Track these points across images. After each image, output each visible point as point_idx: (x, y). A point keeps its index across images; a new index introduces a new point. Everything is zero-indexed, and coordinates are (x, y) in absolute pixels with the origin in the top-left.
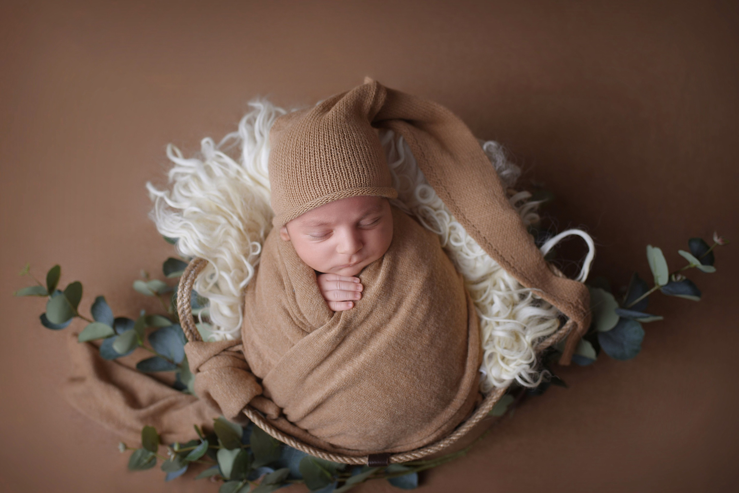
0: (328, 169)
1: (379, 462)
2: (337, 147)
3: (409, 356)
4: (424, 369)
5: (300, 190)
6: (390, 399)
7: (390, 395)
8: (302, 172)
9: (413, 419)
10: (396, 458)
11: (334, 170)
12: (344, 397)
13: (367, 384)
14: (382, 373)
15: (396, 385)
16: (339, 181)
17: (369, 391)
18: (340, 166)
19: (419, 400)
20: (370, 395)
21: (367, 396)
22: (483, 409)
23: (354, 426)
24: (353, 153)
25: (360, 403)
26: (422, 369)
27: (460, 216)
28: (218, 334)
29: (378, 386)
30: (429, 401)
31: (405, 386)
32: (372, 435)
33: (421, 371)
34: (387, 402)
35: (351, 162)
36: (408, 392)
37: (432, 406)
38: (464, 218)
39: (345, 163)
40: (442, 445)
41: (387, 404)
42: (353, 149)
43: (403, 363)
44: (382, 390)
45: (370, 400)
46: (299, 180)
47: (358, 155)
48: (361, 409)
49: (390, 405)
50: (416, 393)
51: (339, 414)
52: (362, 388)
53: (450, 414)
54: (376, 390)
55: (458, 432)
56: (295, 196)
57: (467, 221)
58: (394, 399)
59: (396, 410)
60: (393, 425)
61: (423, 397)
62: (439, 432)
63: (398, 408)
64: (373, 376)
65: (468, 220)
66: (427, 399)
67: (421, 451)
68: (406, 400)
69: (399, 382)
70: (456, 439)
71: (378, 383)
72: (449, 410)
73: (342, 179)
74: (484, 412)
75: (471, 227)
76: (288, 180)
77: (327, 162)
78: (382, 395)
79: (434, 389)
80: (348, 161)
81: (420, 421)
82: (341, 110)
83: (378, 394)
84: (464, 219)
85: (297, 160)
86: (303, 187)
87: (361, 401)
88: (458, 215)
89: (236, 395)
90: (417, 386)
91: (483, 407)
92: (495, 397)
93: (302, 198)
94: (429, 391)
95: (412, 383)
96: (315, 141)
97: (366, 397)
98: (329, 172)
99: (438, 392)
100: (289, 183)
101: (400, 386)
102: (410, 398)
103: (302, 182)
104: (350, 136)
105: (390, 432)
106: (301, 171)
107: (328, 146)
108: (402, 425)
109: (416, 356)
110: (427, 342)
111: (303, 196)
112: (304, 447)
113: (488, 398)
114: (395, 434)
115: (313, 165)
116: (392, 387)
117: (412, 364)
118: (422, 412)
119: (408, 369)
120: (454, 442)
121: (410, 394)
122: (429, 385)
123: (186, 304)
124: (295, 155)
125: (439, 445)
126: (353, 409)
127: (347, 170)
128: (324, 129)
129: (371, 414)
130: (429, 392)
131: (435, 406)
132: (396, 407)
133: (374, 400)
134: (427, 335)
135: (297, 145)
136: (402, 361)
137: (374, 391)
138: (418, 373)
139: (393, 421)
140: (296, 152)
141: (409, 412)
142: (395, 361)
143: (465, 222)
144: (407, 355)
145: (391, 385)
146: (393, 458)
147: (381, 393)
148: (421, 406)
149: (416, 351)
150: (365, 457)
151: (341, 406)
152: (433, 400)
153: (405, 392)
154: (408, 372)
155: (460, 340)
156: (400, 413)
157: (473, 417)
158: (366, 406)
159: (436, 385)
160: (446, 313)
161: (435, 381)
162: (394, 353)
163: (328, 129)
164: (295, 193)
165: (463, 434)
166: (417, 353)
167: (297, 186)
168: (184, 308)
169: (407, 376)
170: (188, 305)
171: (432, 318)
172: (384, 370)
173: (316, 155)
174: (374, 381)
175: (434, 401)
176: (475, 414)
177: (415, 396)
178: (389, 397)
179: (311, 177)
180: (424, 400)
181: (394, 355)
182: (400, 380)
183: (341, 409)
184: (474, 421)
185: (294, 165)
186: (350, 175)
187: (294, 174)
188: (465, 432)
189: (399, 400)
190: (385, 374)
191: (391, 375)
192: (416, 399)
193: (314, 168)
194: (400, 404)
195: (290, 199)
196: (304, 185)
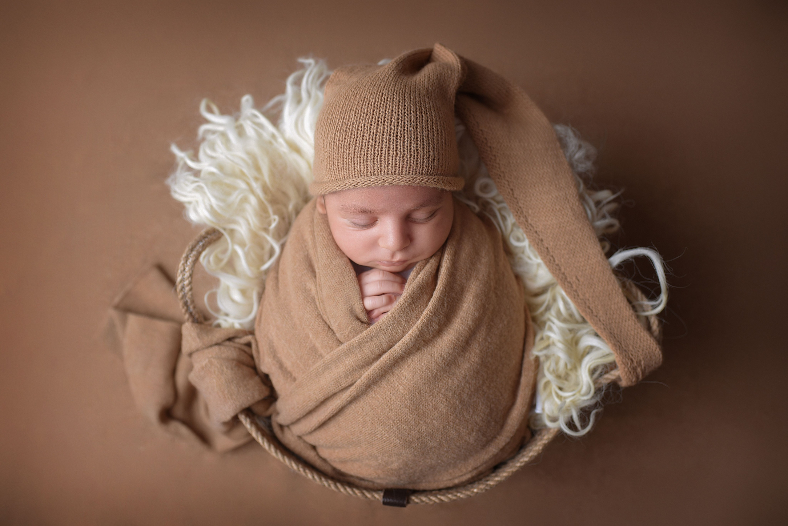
0: (397, 145)
1: (395, 501)
2: (412, 122)
3: (453, 375)
4: (468, 392)
5: (356, 156)
6: (424, 427)
7: (425, 421)
8: (365, 138)
9: (446, 454)
10: (417, 498)
11: (404, 148)
12: (368, 417)
13: (399, 404)
14: (418, 393)
15: (434, 410)
16: (405, 163)
17: (400, 413)
18: (410, 146)
19: (458, 431)
20: (401, 420)
21: (397, 420)
22: (530, 451)
23: (375, 454)
24: (428, 134)
25: (387, 428)
26: (467, 392)
27: (522, 218)
28: (225, 321)
29: (411, 409)
30: (469, 434)
31: (444, 412)
32: (394, 468)
33: (465, 395)
34: (420, 429)
35: (424, 145)
36: (447, 419)
37: (472, 441)
38: (527, 221)
39: (417, 144)
40: (475, 490)
41: (420, 432)
42: (430, 130)
43: (445, 383)
44: (417, 415)
45: (400, 426)
46: (357, 145)
47: (433, 139)
48: (388, 436)
49: (423, 434)
50: (455, 423)
51: (360, 437)
52: (392, 409)
53: (491, 454)
54: (409, 414)
55: (496, 476)
56: (346, 162)
57: (529, 225)
58: (429, 426)
59: (428, 440)
60: (422, 458)
61: (463, 428)
62: (474, 473)
63: (432, 438)
64: (408, 395)
65: (531, 224)
66: (467, 431)
67: (449, 493)
68: (442, 430)
69: (438, 406)
70: (493, 485)
71: (413, 405)
72: (491, 448)
73: (409, 162)
74: (531, 454)
75: (533, 233)
76: (343, 141)
77: (397, 136)
78: (415, 421)
79: (477, 419)
80: (420, 142)
81: (455, 458)
82: (421, 83)
83: (410, 419)
84: (526, 223)
85: (361, 122)
86: (361, 154)
87: (388, 425)
88: (520, 217)
89: (234, 397)
90: (458, 414)
91: (530, 448)
92: (546, 437)
93: (354, 166)
94: (470, 420)
95: (453, 408)
96: (388, 106)
97: (395, 421)
98: (397, 148)
99: (480, 424)
100: (343, 145)
101: (439, 412)
102: (448, 427)
103: (362, 148)
104: (428, 113)
105: (417, 466)
106: (363, 136)
107: (402, 117)
108: (433, 460)
109: (462, 375)
110: (477, 359)
111: (356, 165)
112: (307, 471)
113: (538, 437)
114: (422, 469)
115: (380, 133)
116: (428, 411)
117: (456, 385)
118: (459, 447)
119: (450, 391)
120: (491, 488)
121: (449, 423)
122: (471, 413)
123: (187, 279)
124: (359, 115)
125: (472, 490)
126: (377, 434)
127: (418, 153)
128: (401, 95)
129: (398, 444)
130: (470, 422)
131: (475, 441)
132: (430, 437)
133: (405, 426)
134: (477, 351)
135: (365, 103)
136: (445, 380)
137: (406, 414)
138: (461, 396)
139: (423, 453)
140: (361, 111)
141: (444, 445)
142: (437, 379)
143: (527, 226)
144: (451, 373)
145: (428, 410)
146: (413, 498)
147: (414, 418)
148: (459, 439)
149: (462, 369)
150: (380, 492)
151: (363, 427)
152: (474, 433)
153: (443, 420)
154: (450, 394)
155: (514, 362)
156: (432, 445)
157: (517, 459)
158: (394, 433)
159: (479, 414)
160: (501, 325)
161: (479, 408)
162: (436, 370)
163: (405, 97)
164: (347, 158)
165: (503, 479)
166: (463, 372)
167: (353, 152)
168: (184, 285)
169: (449, 400)
170: (189, 281)
171: (483, 330)
172: (422, 389)
173: (386, 123)
174: (408, 402)
175: (475, 435)
176: (520, 456)
177: (454, 426)
178: (423, 423)
179: (374, 147)
180: (463, 432)
181: (436, 371)
182: (439, 404)
183: (363, 432)
184: (518, 465)
185: (356, 126)
186: (419, 159)
187: (353, 137)
188: (506, 477)
189: (435, 428)
190: (422, 394)
191: (429, 397)
192: (454, 430)
193: (380, 138)
194: (435, 433)
195: (338, 163)
196: (362, 153)
